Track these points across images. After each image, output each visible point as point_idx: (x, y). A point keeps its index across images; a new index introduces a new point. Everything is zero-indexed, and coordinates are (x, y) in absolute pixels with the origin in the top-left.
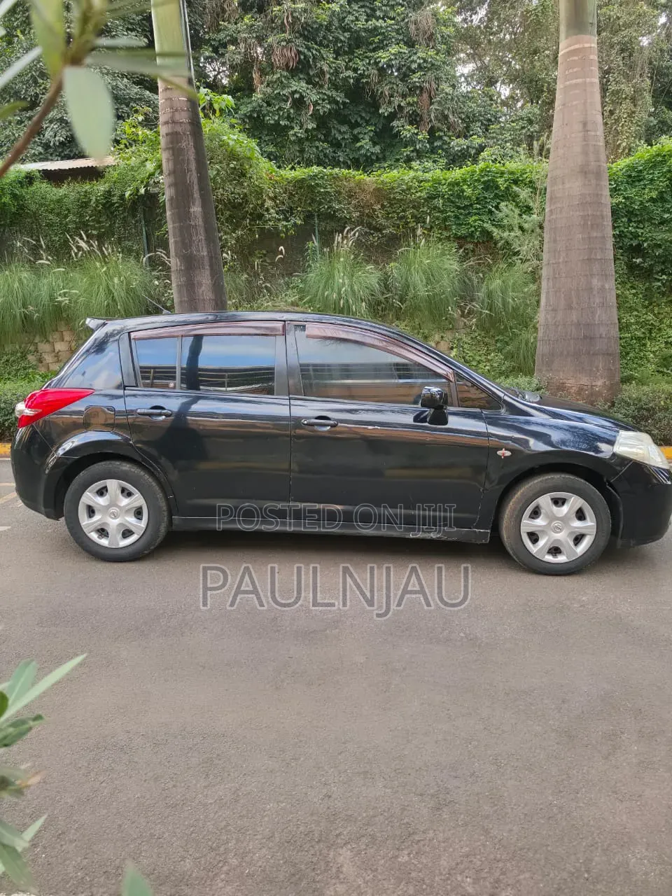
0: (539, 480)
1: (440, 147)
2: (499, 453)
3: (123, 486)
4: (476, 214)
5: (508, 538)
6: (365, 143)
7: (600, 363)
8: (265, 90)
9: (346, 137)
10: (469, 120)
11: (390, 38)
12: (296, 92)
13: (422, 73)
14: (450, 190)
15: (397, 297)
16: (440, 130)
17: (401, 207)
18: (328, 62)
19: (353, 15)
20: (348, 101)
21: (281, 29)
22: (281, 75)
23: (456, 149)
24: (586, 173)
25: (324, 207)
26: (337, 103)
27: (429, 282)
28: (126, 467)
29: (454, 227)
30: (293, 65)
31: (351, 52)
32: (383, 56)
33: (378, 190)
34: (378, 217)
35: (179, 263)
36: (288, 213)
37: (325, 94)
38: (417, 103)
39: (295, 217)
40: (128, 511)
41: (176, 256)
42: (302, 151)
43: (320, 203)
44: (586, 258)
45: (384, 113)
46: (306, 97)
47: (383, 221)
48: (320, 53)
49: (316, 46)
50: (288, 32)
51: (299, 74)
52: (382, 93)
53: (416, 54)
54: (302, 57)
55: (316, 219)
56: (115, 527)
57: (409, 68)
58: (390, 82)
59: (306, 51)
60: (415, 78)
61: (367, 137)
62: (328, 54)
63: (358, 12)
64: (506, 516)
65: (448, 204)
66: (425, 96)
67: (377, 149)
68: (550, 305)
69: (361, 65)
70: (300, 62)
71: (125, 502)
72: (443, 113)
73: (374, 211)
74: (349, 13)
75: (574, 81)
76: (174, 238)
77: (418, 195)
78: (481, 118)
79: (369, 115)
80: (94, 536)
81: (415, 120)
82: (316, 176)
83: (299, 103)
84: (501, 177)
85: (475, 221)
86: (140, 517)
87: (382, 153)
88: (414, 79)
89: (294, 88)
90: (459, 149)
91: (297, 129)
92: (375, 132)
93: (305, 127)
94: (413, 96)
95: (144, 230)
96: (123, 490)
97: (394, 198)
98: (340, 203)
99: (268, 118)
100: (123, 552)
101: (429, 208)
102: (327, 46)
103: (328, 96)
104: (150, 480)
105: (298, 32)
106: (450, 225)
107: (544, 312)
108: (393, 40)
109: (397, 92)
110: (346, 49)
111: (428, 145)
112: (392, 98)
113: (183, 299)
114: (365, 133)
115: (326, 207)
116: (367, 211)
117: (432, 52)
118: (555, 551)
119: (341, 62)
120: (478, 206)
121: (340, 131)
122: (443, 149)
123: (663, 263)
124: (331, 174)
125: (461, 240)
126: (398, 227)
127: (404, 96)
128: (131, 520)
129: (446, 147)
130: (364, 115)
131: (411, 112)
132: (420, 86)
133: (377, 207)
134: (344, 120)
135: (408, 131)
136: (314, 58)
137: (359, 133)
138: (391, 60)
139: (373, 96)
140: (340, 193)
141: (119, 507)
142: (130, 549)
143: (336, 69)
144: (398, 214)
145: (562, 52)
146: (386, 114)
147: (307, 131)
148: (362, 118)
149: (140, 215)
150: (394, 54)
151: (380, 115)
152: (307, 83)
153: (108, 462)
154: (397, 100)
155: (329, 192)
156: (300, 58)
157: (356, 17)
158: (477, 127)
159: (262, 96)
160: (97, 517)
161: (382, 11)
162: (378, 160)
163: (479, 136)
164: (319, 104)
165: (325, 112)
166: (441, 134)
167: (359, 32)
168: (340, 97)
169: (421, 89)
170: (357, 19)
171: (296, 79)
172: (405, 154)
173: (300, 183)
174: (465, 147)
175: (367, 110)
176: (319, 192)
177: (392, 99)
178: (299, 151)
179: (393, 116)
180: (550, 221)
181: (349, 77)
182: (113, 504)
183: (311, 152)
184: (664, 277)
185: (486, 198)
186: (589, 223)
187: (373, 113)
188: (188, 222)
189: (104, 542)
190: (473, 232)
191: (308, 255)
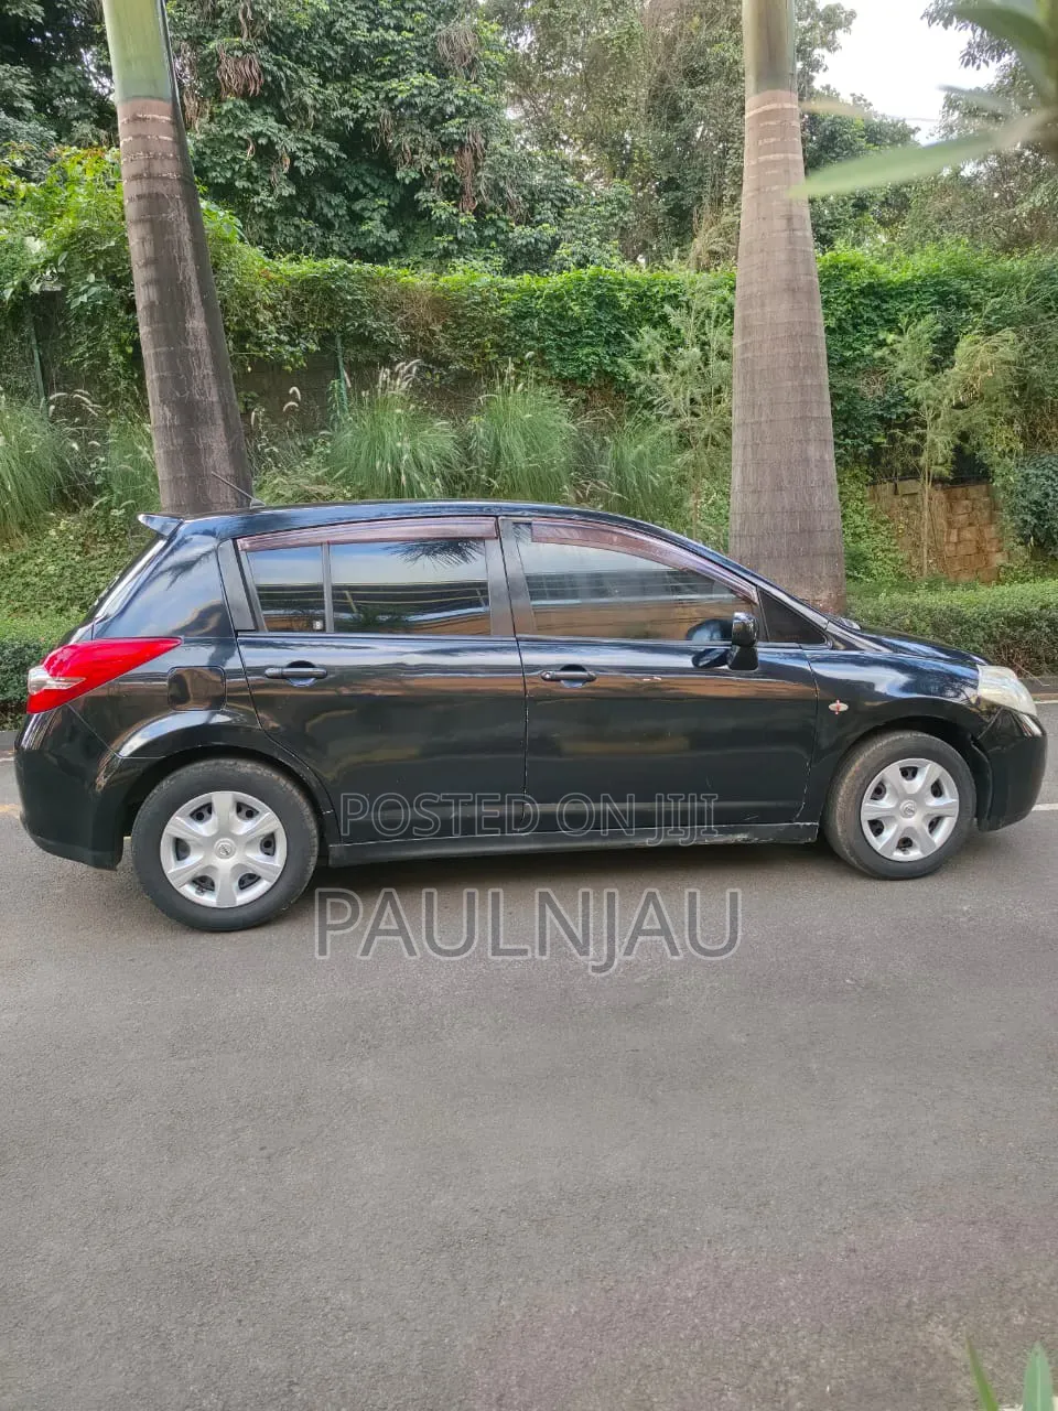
0: (885, 742)
1: (494, 238)
2: (832, 707)
3: (241, 800)
4: (588, 344)
5: (844, 831)
6: (375, 228)
7: (824, 568)
8: (207, 126)
9: (340, 213)
10: (535, 197)
11: (409, 62)
12: (260, 134)
13: (462, 120)
14: (547, 306)
15: (484, 470)
16: (492, 210)
17: (473, 329)
18: (309, 91)
19: (347, 18)
20: (344, 156)
21: (232, 29)
22: (235, 104)
23: (520, 242)
24: (793, 290)
25: (353, 325)
26: (328, 158)
27: (531, 448)
28: (246, 767)
29: (557, 363)
30: (255, 91)
31: (345, 77)
32: (401, 88)
33: (435, 300)
34: (439, 343)
35: (169, 414)
36: (294, 331)
37: (308, 142)
38: (455, 166)
39: (305, 339)
40: (250, 844)
41: (163, 402)
42: (272, 230)
43: (346, 318)
44: (799, 416)
45: (404, 179)
46: (277, 142)
47: (447, 350)
48: (297, 73)
49: (291, 64)
50: (245, 36)
51: (264, 106)
52: (399, 146)
53: (451, 89)
54: (269, 79)
55: (339, 344)
56: (229, 872)
57: (441, 111)
58: (412, 131)
59: (275, 68)
60: (451, 128)
61: (376, 216)
62: (311, 78)
63: (355, 14)
64: (840, 799)
65: (547, 327)
66: (468, 155)
67: (393, 236)
68: (749, 484)
69: (362, 99)
70: (265, 86)
71: (244, 827)
72: (496, 186)
73: (433, 333)
74: (342, 15)
75: (771, 157)
76: (158, 371)
77: (502, 311)
78: (551, 196)
79: (377, 180)
80: (190, 891)
81: (453, 191)
82: (335, 273)
83: (266, 153)
84: (621, 290)
85: (587, 356)
86: (270, 850)
87: (401, 241)
88: (451, 130)
89: (258, 128)
90: (524, 242)
91: (264, 195)
92: (389, 207)
93: (277, 192)
94: (449, 156)
95: (36, 355)
96: (240, 807)
97: (464, 315)
98: (378, 319)
99: (214, 174)
100: (244, 913)
101: (517, 332)
102: (309, 65)
103: (313, 145)
104: (289, 786)
105: (261, 36)
106: (550, 360)
107: (740, 495)
108: (414, 64)
109: (424, 147)
110: (339, 72)
111: (474, 233)
112: (415, 154)
113: (179, 475)
114: (374, 210)
115: (356, 324)
116: (421, 334)
117: (475, 89)
118: (905, 843)
119: (331, 91)
120: (591, 333)
121: (329, 203)
122: (497, 240)
123: (846, 421)
124: (359, 273)
125: (568, 384)
126: (472, 361)
127: (434, 154)
128: (256, 856)
129: (501, 237)
130: (368, 180)
131: (446, 180)
132: (460, 140)
133: (437, 328)
134: (336, 187)
135: (442, 209)
136: (288, 82)
137: (363, 209)
138: (413, 96)
139: (385, 149)
140: (375, 302)
141: (233, 837)
142: (257, 907)
143: (324, 103)
144: (471, 340)
145: (752, 113)
146: (407, 182)
147: (281, 198)
148: (366, 185)
149: (28, 330)
150: (417, 87)
151: (396, 181)
152: (277, 121)
153: (213, 762)
154: (424, 159)
155: (359, 301)
156: (266, 81)
157: (353, 23)
158: (546, 210)
159: (203, 137)
160: (194, 859)
161: (392, 16)
162: (396, 252)
163: (551, 225)
164: (298, 158)
165: (308, 172)
166: (495, 216)
167: (358, 46)
168: (332, 149)
169: (462, 144)
170: (354, 26)
171: (259, 112)
172: (441, 246)
173: (309, 285)
174: (533, 241)
175: (376, 172)
176: (342, 300)
177: (416, 157)
178: (266, 230)
179: (417, 185)
180: (743, 360)
181: (347, 116)
182: (224, 831)
183: (285, 233)
184: (848, 441)
185: (599, 320)
186: (801, 365)
187: (383, 178)
188: (184, 345)
189: (208, 899)
190: (584, 371)
191: (333, 401)
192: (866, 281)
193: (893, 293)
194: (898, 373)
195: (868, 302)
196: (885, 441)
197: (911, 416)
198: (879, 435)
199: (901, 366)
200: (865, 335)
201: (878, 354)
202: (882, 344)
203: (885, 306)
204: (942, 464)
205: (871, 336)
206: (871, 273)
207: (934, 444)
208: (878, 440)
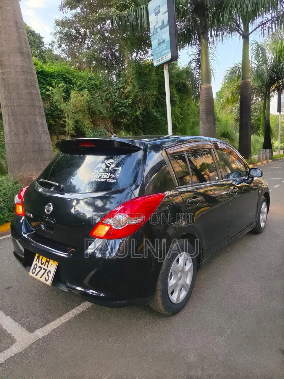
192: (40, 70)
193: (49, 75)
194: (54, 101)
195: (41, 77)
196: (53, 122)
197: (60, 115)
198: (51, 120)
199: (56, 98)
200: (42, 87)
201: (47, 93)
202: (48, 90)
203: (47, 79)
204: (72, 130)
205: (44, 88)
206: (42, 68)
207: (69, 124)
208: (51, 122)
